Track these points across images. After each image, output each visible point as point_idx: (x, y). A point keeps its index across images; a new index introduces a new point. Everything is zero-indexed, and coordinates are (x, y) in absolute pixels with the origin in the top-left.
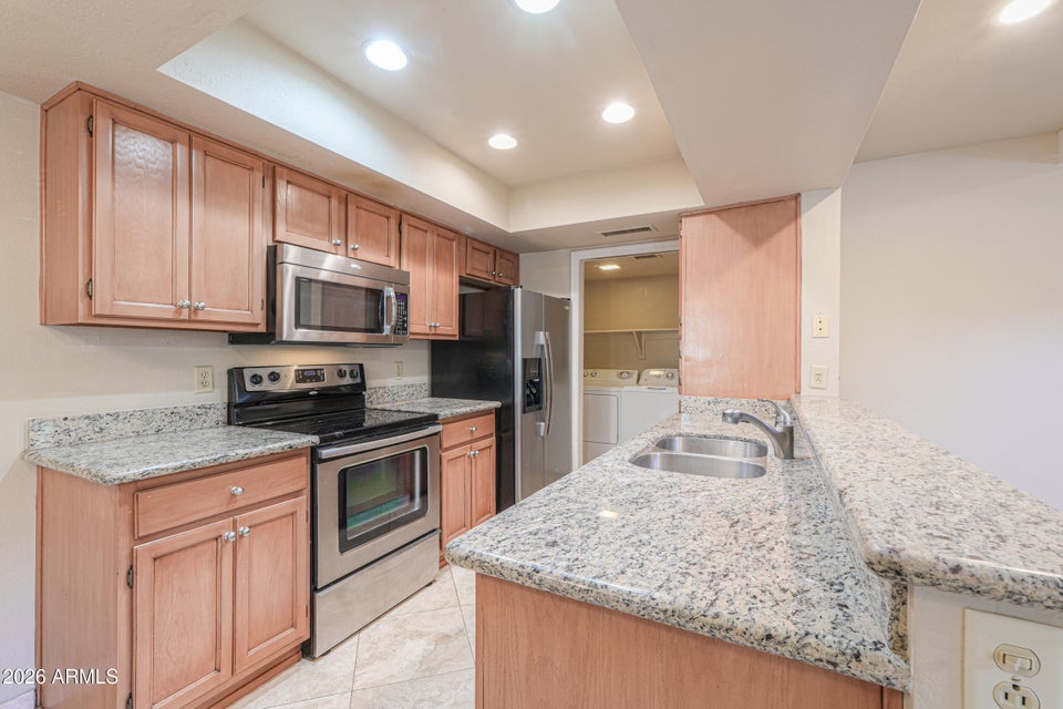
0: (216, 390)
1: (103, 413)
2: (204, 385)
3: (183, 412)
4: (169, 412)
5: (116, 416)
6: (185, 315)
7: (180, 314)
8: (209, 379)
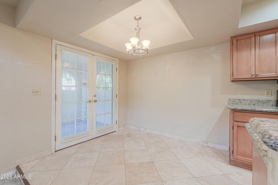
0: (272, 96)
1: (241, 99)
2: (268, 94)
3: (261, 101)
4: (257, 100)
5: (244, 100)
6: (254, 76)
7: (253, 76)
8: (270, 93)
